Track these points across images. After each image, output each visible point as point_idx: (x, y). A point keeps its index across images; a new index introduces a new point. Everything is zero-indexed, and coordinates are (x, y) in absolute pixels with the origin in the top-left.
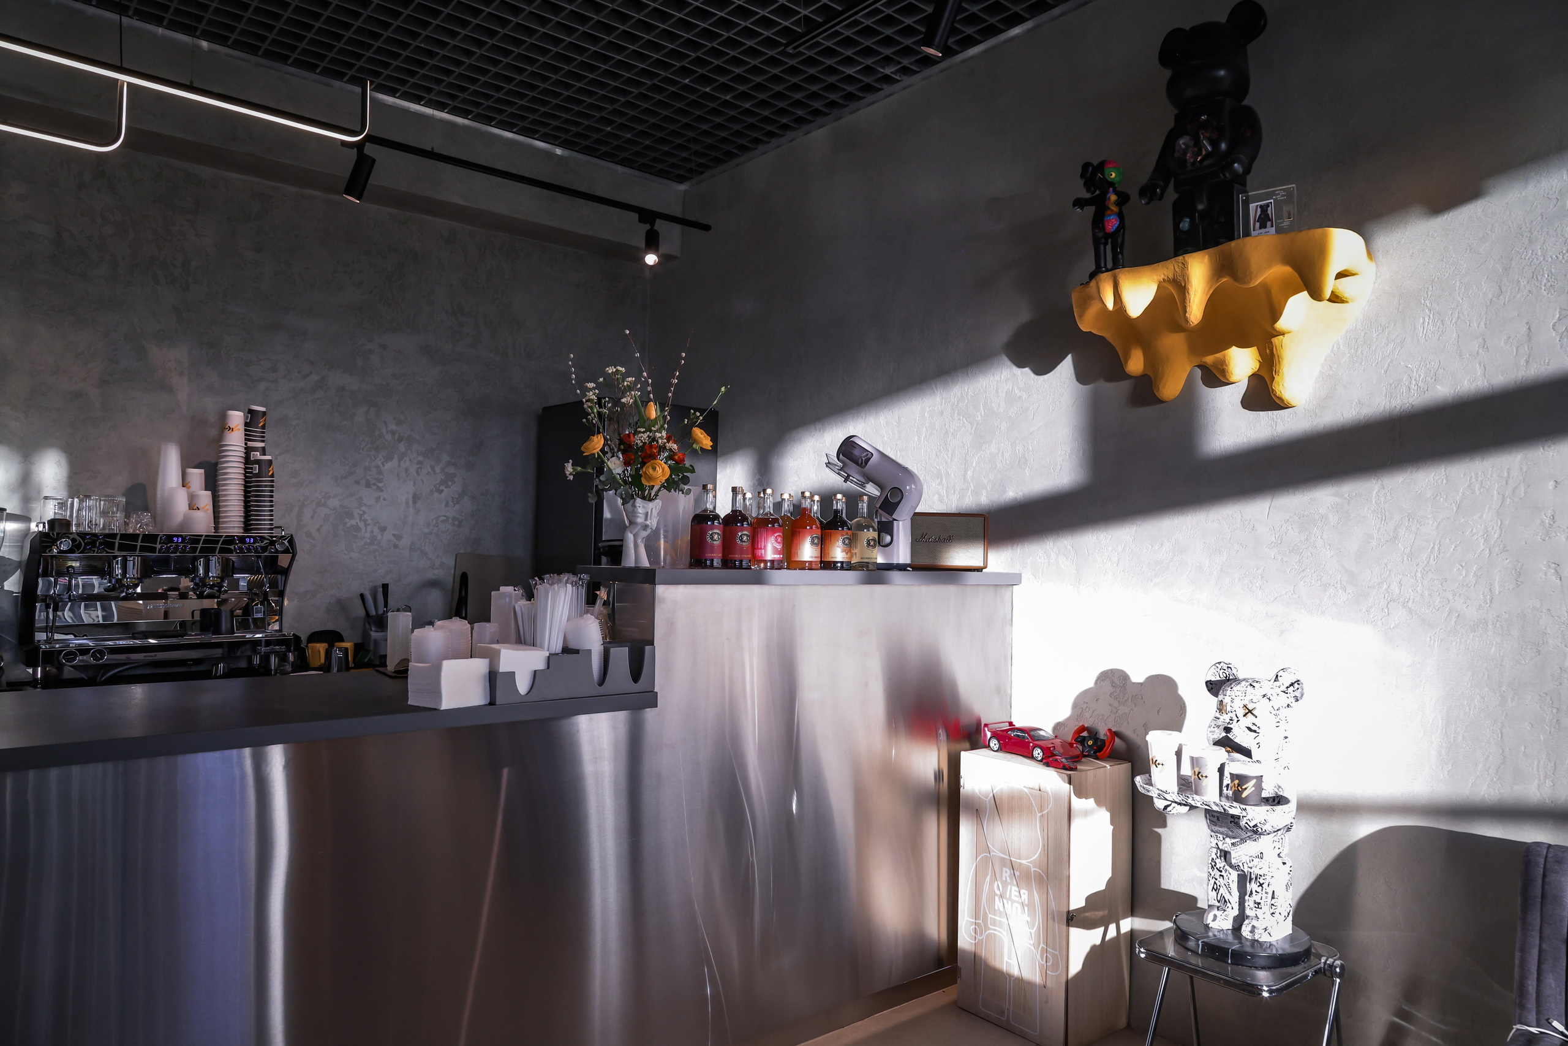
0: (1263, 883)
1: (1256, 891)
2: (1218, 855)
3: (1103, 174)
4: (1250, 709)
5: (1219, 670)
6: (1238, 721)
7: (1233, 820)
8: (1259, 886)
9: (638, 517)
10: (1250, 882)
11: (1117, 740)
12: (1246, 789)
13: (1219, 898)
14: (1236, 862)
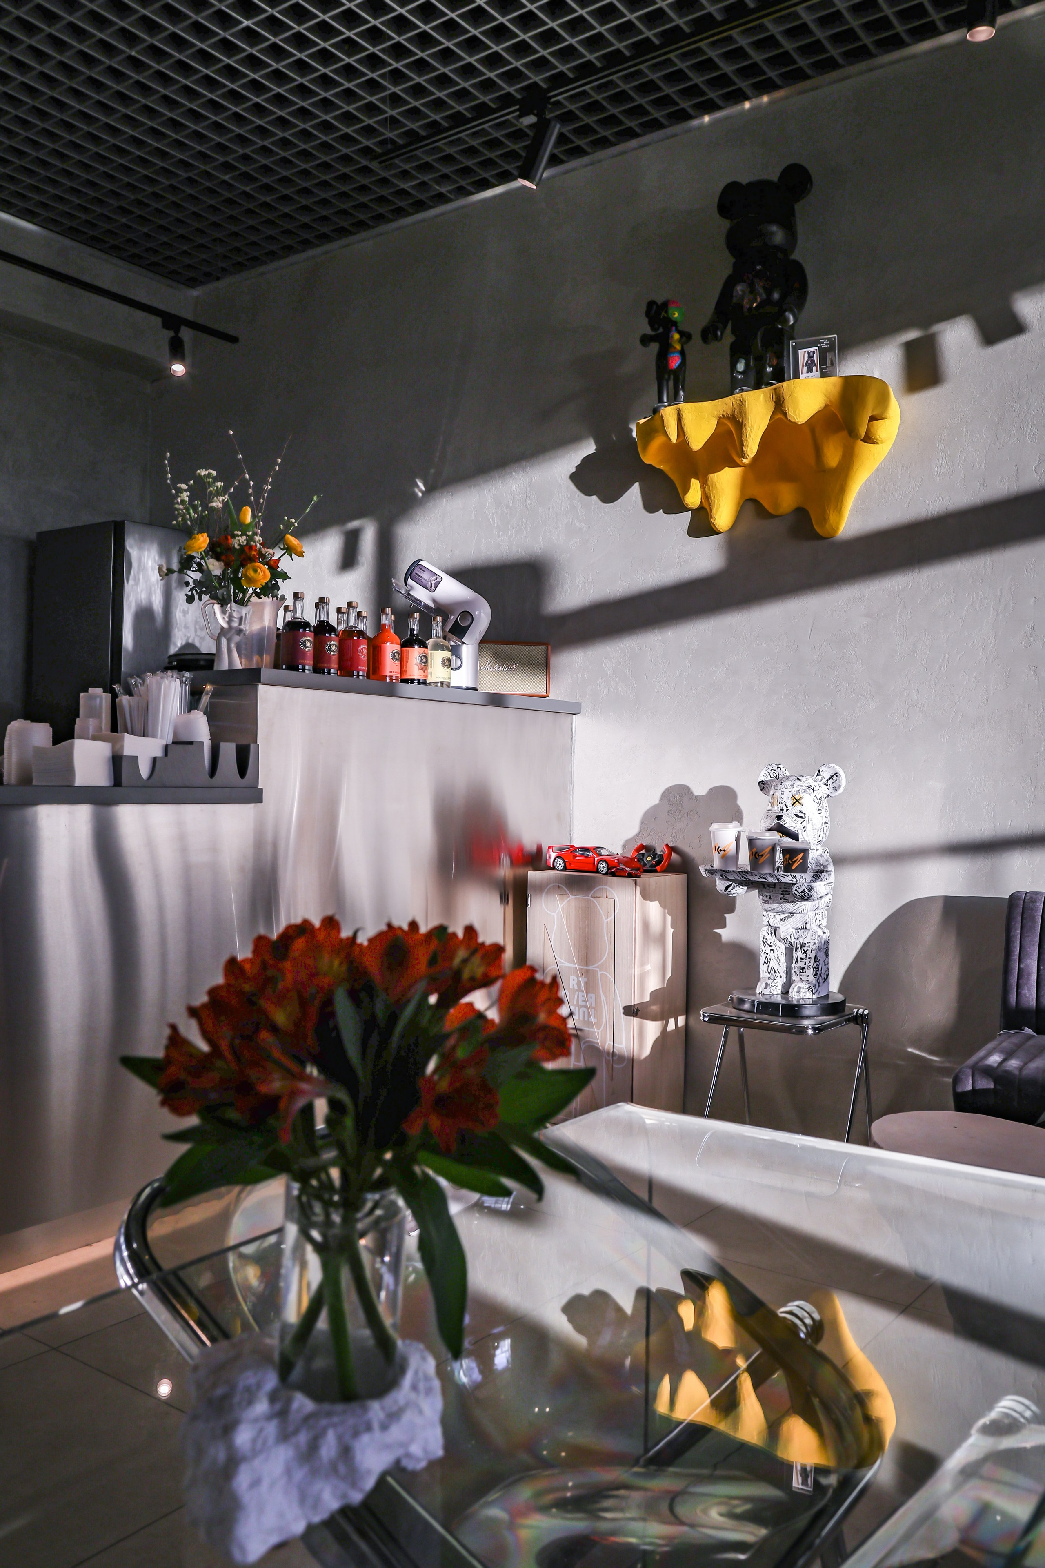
0: (807, 951)
1: (801, 958)
2: (769, 932)
3: (666, 312)
4: (798, 798)
5: (770, 771)
6: (787, 810)
7: (782, 896)
8: (803, 954)
9: (233, 621)
10: (796, 951)
11: (674, 855)
12: (795, 861)
13: (769, 971)
14: (784, 935)
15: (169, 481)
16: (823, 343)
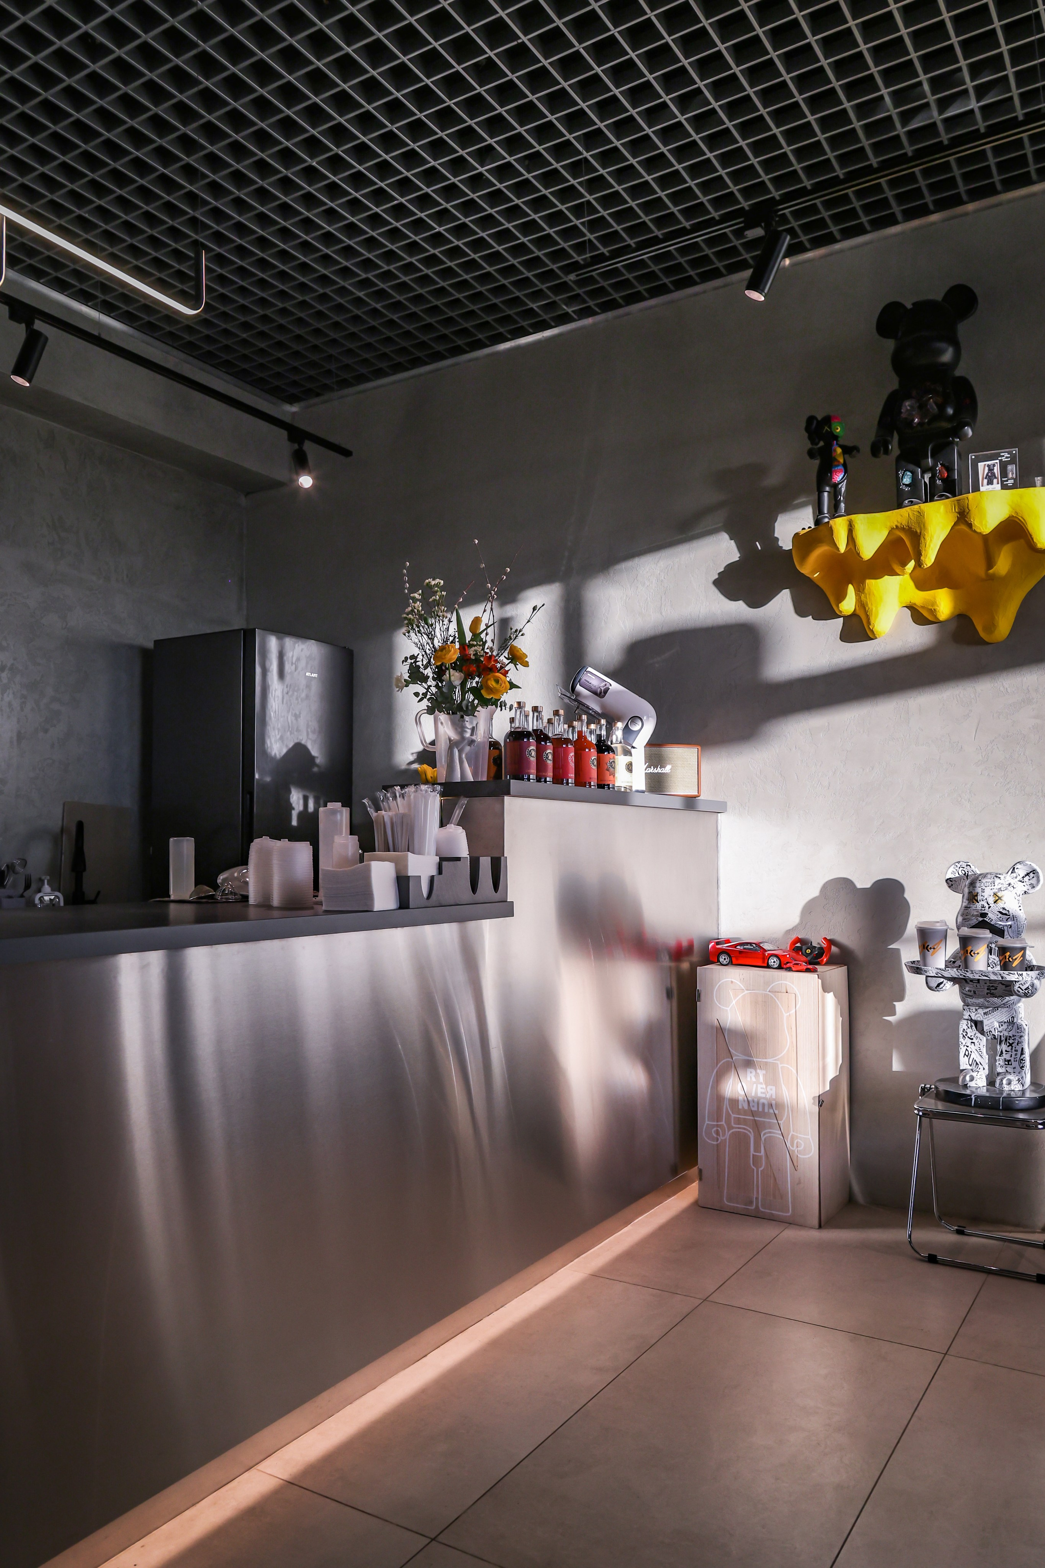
0: (1013, 1043)
1: (1006, 1051)
2: (969, 1025)
3: (830, 427)
4: (1000, 896)
5: (958, 869)
6: (989, 907)
7: (989, 991)
8: (1008, 1046)
9: (466, 731)
10: (1000, 1044)
11: (833, 948)
12: (1016, 959)
13: (970, 1063)
14: (988, 1028)
15: (406, 591)
16: (1003, 456)
